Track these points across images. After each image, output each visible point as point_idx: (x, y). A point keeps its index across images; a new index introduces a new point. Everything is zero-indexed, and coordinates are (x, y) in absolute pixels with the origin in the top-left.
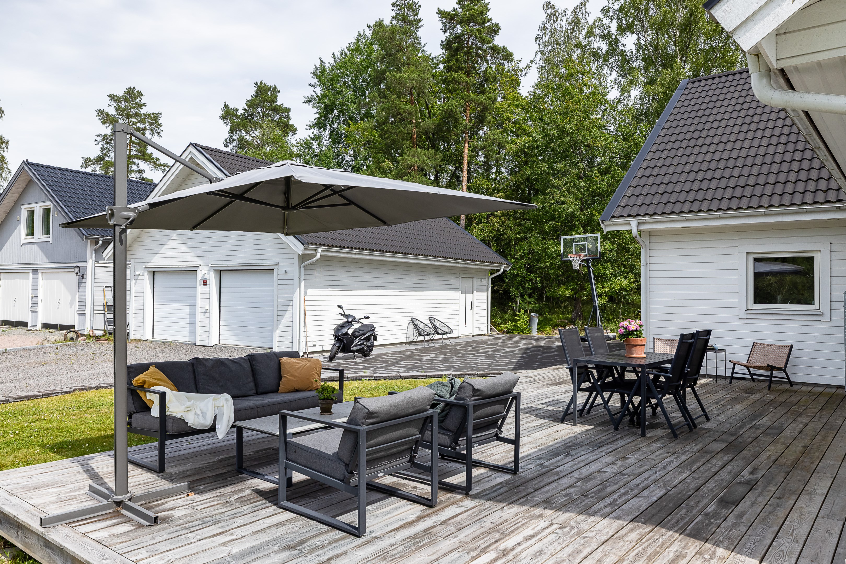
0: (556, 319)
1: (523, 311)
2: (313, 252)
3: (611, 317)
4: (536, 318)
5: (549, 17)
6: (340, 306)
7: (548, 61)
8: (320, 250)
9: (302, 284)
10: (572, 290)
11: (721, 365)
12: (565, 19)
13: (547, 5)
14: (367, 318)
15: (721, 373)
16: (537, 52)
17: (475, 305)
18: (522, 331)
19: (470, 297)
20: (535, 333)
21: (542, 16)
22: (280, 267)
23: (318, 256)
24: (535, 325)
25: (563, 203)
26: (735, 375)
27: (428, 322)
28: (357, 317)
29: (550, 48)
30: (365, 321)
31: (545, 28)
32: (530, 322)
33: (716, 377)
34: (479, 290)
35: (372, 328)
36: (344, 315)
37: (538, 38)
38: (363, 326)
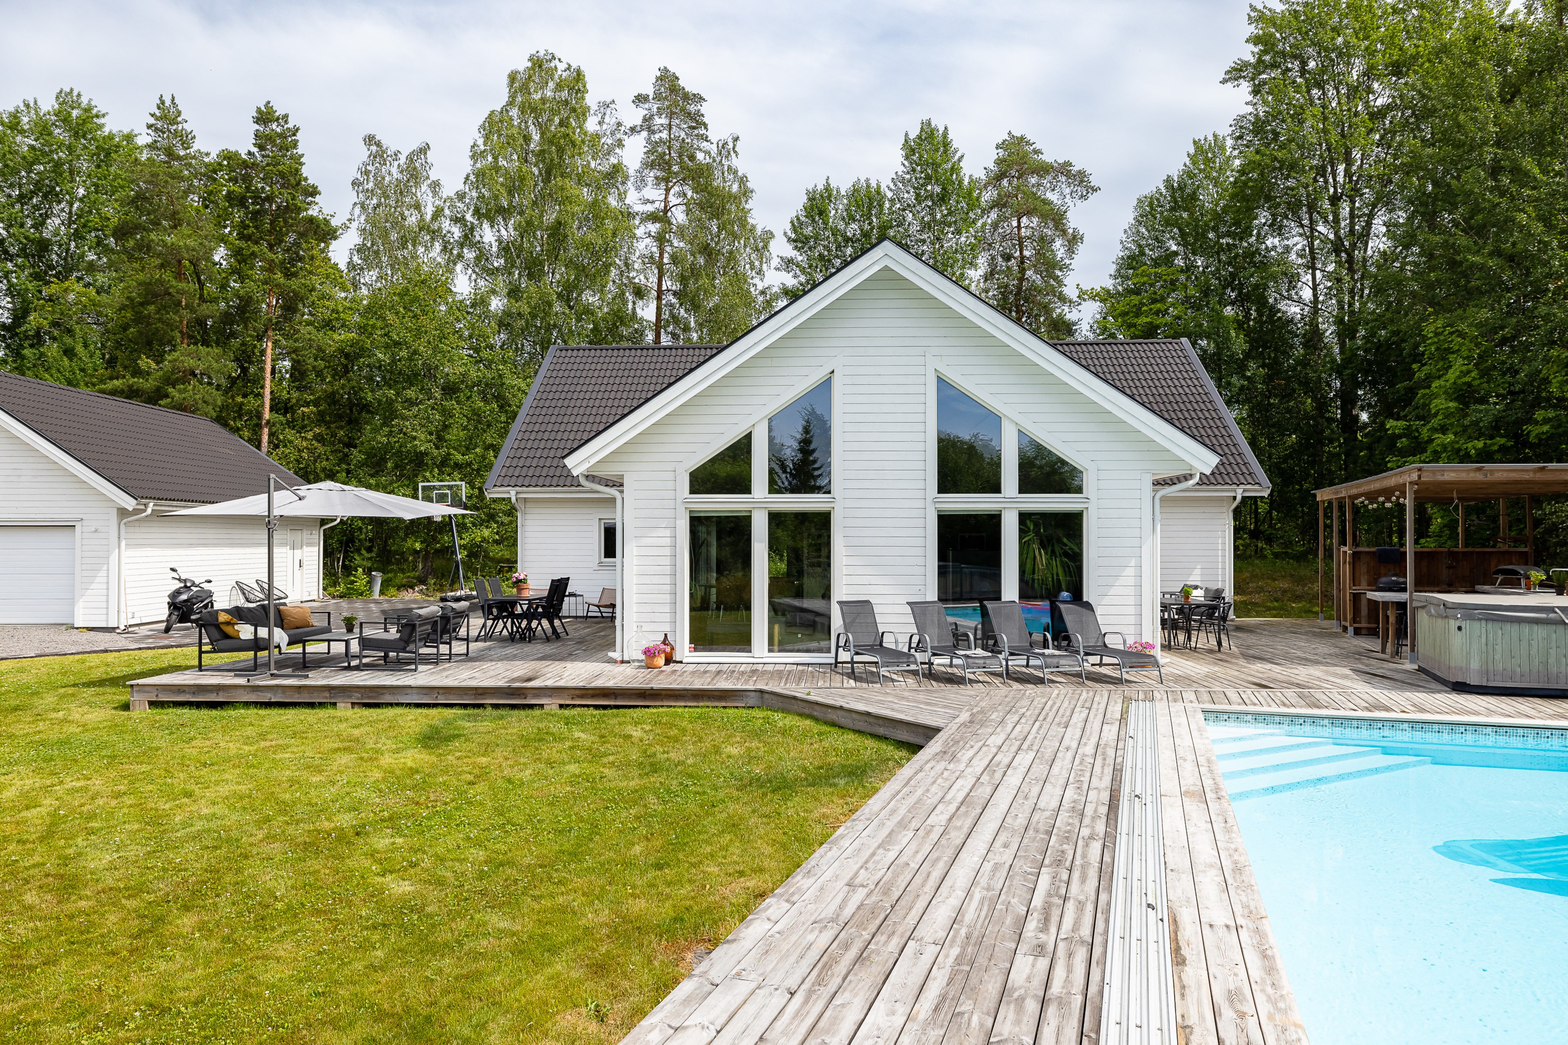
0: (400, 578)
1: (360, 570)
2: (143, 507)
3: (469, 574)
4: (378, 577)
5: (374, 156)
6: (173, 570)
7: (372, 221)
8: (151, 504)
9: (123, 544)
10: (422, 542)
11: (580, 607)
12: (396, 163)
13: (370, 140)
14: (210, 582)
15: (580, 614)
16: (355, 204)
17: (305, 563)
18: (361, 594)
19: (298, 553)
20: (376, 595)
21: (363, 153)
22: (84, 523)
23: (149, 511)
24: (377, 588)
25: (415, 438)
26: (590, 614)
27: (255, 586)
28: (197, 582)
29: (375, 201)
30: (206, 586)
31: (367, 173)
32: (370, 583)
33: (576, 617)
34: (309, 544)
35: (210, 594)
36: (179, 580)
37: (355, 183)
38: (203, 590)
